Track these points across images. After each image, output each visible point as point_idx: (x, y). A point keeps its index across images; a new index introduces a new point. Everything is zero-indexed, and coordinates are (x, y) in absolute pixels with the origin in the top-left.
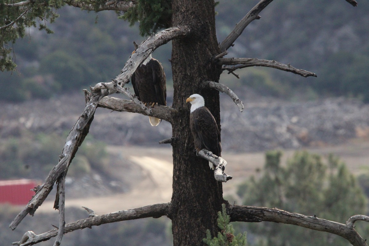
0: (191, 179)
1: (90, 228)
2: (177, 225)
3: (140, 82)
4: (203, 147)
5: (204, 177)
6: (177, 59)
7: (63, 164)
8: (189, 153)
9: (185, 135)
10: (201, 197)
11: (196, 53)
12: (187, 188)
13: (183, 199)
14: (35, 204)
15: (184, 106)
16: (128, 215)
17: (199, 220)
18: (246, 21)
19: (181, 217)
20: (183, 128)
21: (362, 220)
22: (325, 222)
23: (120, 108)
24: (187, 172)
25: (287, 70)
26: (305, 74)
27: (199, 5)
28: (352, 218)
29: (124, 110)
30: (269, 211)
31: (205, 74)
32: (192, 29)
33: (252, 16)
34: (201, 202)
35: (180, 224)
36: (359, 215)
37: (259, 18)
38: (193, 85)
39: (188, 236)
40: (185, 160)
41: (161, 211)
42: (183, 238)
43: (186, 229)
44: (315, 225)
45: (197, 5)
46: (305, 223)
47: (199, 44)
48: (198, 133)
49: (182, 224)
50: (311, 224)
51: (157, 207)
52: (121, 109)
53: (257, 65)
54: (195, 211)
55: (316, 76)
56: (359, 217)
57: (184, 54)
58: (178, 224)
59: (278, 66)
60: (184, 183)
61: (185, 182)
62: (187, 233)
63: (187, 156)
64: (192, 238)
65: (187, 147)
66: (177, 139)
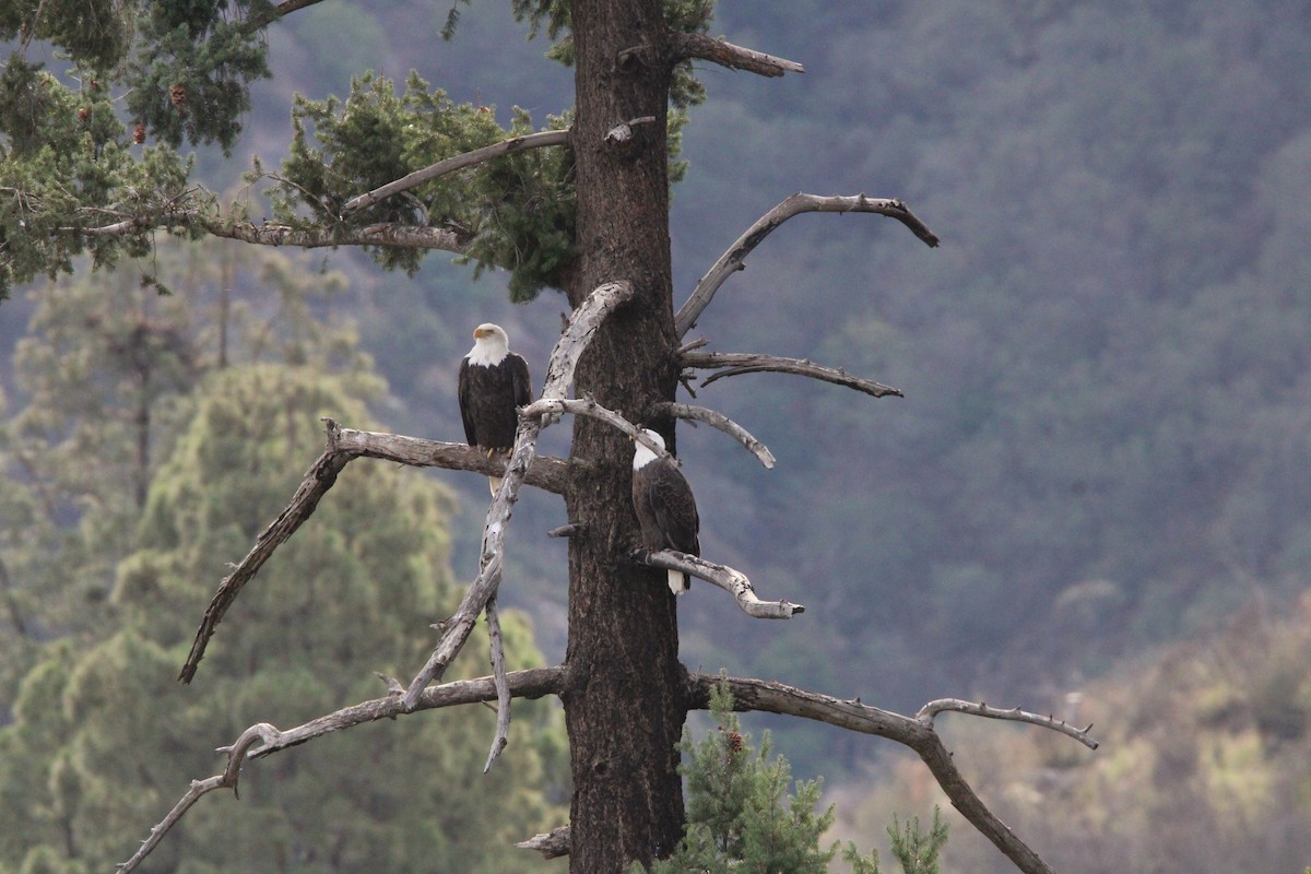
0: (621, 615)
1: (394, 718)
2: (586, 714)
3: (484, 403)
4: (666, 546)
5: (647, 612)
6: (594, 352)
7: (496, 573)
8: (618, 557)
9: (609, 517)
10: (642, 655)
11: (639, 341)
12: (611, 636)
13: (600, 659)
14: (448, 657)
15: (607, 456)
16: (475, 692)
17: (637, 705)
18: (722, 275)
19: (596, 697)
20: (604, 504)
21: (958, 710)
22: (878, 715)
23: (421, 459)
24: (611, 600)
25: (840, 382)
26: (878, 390)
27: (647, 236)
28: (932, 706)
29: (433, 463)
30: (766, 688)
31: (655, 387)
32: (636, 289)
33: (732, 262)
34: (641, 664)
35: (592, 712)
36: (950, 700)
37: (742, 268)
38: (631, 410)
39: (612, 739)
40: (607, 574)
41: (546, 683)
42: (599, 743)
43: (608, 724)
44: (859, 720)
45: (642, 236)
46: (837, 715)
47: (645, 321)
48: (657, 514)
49: (599, 713)
50: (851, 718)
51: (538, 676)
52: (423, 461)
53: (769, 370)
54: (629, 684)
55: (902, 396)
56: (948, 704)
57: (611, 343)
58: (589, 711)
59: (818, 372)
60: (604, 624)
61: (607, 622)
62: (609, 733)
63: (611, 564)
64: (623, 743)
65: (614, 547)
66: (588, 528)
